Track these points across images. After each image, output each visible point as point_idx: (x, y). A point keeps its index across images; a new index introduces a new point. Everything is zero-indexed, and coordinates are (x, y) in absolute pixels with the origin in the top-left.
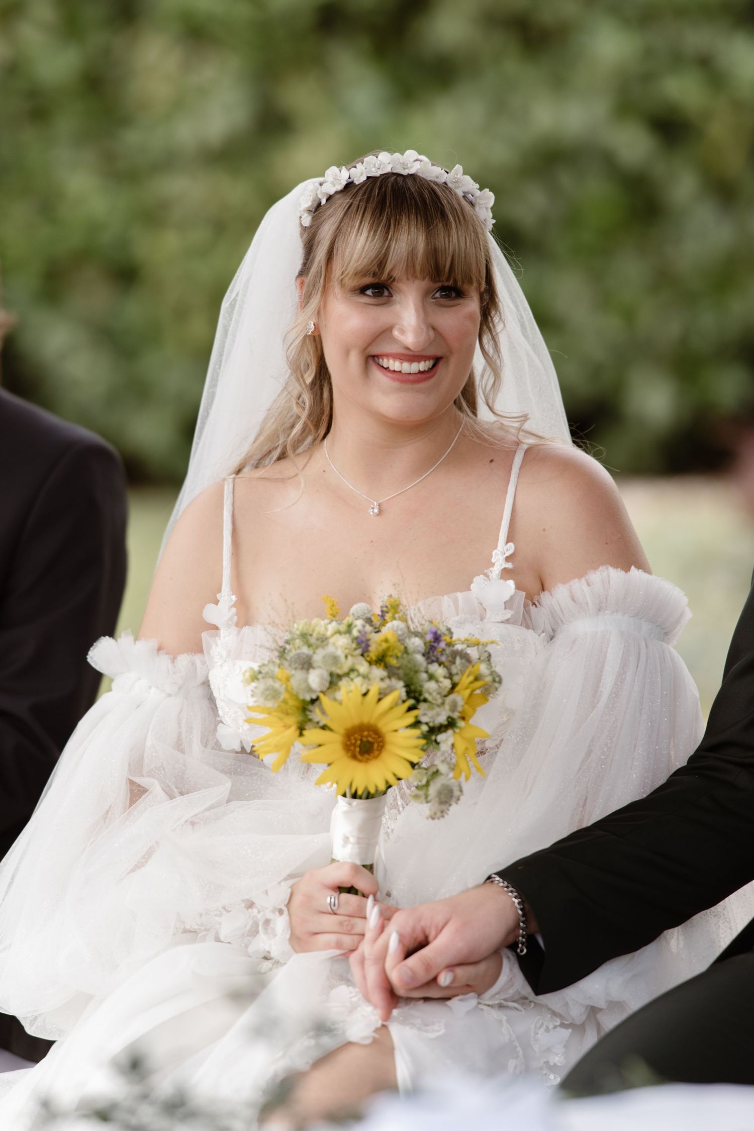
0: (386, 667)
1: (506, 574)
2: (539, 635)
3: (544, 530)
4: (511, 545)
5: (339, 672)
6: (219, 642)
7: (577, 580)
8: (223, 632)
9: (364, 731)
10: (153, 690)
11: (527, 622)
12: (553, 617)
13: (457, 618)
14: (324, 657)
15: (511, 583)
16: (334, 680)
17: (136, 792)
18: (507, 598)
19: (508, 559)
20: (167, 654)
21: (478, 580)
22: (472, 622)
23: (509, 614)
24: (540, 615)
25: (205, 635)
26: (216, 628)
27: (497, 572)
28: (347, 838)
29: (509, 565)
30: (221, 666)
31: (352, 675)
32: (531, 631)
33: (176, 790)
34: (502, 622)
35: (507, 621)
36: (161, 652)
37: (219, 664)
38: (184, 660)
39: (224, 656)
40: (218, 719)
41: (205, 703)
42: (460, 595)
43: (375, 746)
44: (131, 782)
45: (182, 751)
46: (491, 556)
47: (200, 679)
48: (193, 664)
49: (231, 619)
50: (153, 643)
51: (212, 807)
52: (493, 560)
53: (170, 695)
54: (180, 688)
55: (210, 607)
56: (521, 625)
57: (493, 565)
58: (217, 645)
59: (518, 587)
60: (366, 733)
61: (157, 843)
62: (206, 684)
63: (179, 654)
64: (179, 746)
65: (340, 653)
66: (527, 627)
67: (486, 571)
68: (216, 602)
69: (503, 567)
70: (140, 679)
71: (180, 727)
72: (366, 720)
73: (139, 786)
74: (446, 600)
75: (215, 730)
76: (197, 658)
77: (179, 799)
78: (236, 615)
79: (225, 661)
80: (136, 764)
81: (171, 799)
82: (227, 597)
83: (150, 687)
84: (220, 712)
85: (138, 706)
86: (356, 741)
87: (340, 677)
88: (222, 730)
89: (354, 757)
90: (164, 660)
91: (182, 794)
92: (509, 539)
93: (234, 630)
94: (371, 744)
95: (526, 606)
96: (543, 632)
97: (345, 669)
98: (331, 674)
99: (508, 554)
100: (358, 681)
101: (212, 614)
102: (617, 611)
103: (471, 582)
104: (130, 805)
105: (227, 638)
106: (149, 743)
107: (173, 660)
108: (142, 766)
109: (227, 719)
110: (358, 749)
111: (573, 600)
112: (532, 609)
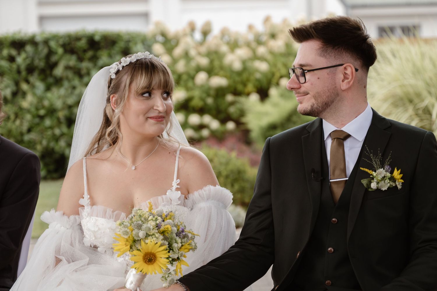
0: (164, 235)
1: (177, 189)
2: (188, 209)
3: (188, 175)
4: (178, 180)
5: (149, 234)
6: (85, 211)
7: (200, 190)
8: (86, 207)
9: (151, 255)
10: (62, 227)
11: (184, 205)
12: (193, 202)
13: (163, 204)
14: (146, 228)
15: (179, 192)
16: (147, 236)
17: (58, 261)
18: (178, 197)
19: (178, 185)
20: (66, 215)
21: (169, 191)
22: (168, 205)
23: (179, 202)
24: (189, 202)
25: (80, 209)
26: (83, 206)
27: (175, 189)
28: (132, 282)
29: (179, 187)
30: (86, 218)
31: (153, 236)
32: (186, 208)
33: (71, 260)
34: (177, 205)
35: (179, 205)
36: (64, 215)
37: (85, 218)
38: (72, 217)
39: (87, 215)
40: (84, 236)
41: (80, 231)
42: (164, 196)
43: (153, 260)
44: (56, 257)
45: (73, 246)
46: (172, 184)
47: (78, 223)
48: (75, 218)
49: (88, 203)
50: (62, 212)
51: (82, 266)
52: (173, 185)
53: (68, 229)
54: (71, 226)
55: (82, 199)
56: (183, 206)
57: (173, 186)
58: (84, 212)
59: (182, 193)
60: (152, 256)
61: (64, 278)
62: (80, 225)
63: (71, 215)
64: (71, 244)
65: (152, 227)
66: (185, 206)
67: (171, 188)
68: (83, 198)
69: (176, 187)
70: (57, 224)
71: (71, 239)
72: (153, 251)
73: (59, 258)
74: (160, 198)
75: (83, 239)
76: (77, 217)
77: (72, 264)
78: (90, 202)
79: (87, 217)
80: (58, 251)
81: (69, 263)
82: (86, 196)
83: (61, 227)
84: (85, 234)
85: (57, 233)
86: (148, 258)
87: (149, 235)
88: (85, 239)
89: (145, 262)
90: (66, 217)
91: (73, 261)
92: (177, 178)
93: (90, 207)
94: (152, 260)
95: (184, 199)
96: (189, 208)
97: (152, 234)
98: (147, 234)
99: (178, 183)
100: (154, 239)
101: (82, 202)
102: (213, 200)
103: (167, 192)
104: (56, 265)
105: (87, 209)
106: (62, 244)
107: (69, 217)
108: (60, 252)
109: (87, 236)
110: (147, 260)
111: (200, 196)
112: (186, 200)
